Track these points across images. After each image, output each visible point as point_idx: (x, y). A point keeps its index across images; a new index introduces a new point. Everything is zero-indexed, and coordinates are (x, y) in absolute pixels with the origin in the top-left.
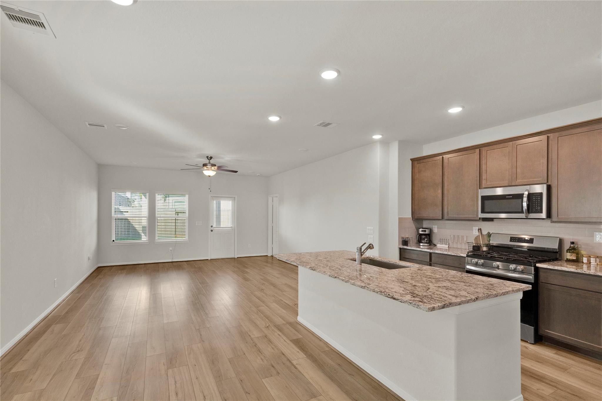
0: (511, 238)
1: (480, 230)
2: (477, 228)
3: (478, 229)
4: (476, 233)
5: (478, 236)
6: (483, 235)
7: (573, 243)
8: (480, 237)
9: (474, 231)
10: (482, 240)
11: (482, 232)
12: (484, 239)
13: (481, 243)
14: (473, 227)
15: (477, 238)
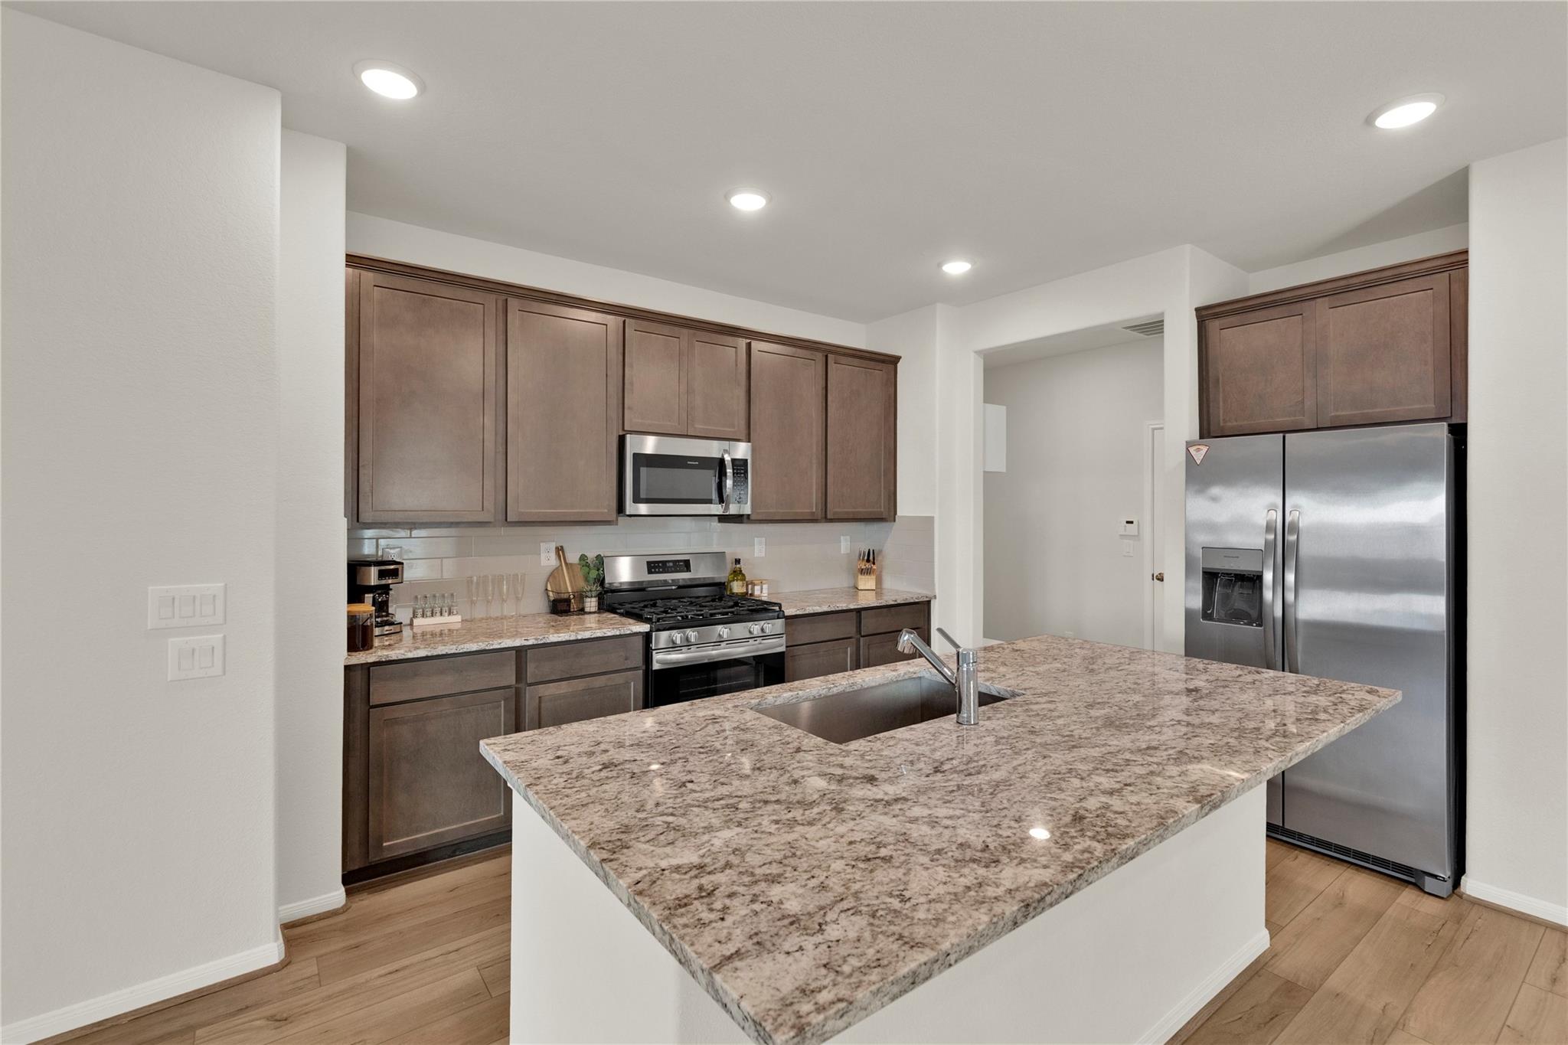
0: (649, 563)
1: (560, 550)
2: (553, 546)
3: (557, 548)
4: (549, 560)
5: (558, 569)
6: (571, 564)
7: (738, 561)
8: (562, 570)
9: (543, 556)
10: (570, 579)
11: (566, 555)
12: (574, 576)
13: (567, 588)
14: (542, 544)
15: (554, 575)
